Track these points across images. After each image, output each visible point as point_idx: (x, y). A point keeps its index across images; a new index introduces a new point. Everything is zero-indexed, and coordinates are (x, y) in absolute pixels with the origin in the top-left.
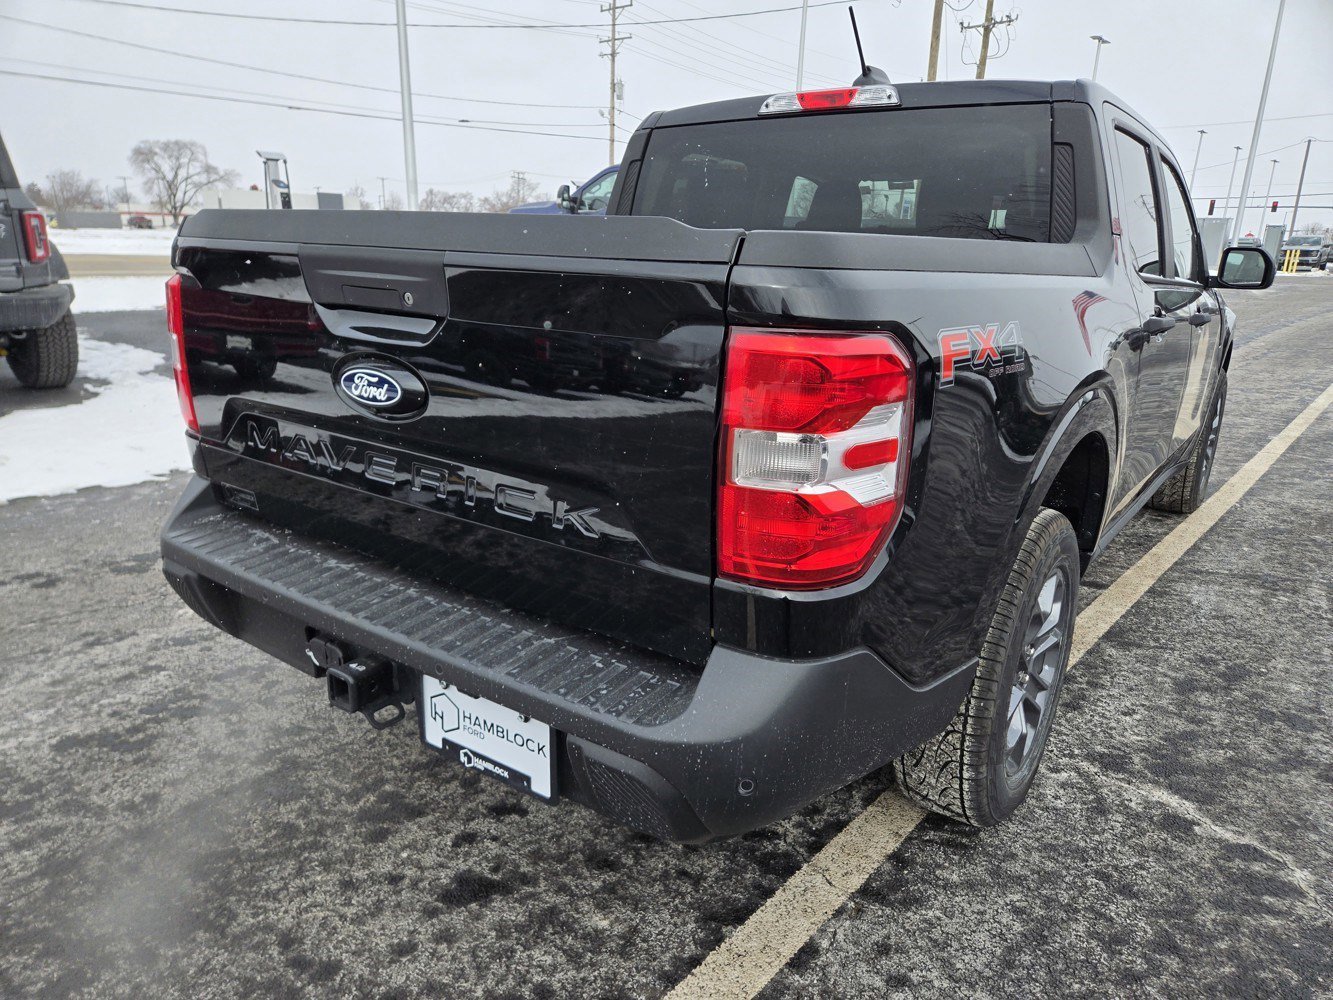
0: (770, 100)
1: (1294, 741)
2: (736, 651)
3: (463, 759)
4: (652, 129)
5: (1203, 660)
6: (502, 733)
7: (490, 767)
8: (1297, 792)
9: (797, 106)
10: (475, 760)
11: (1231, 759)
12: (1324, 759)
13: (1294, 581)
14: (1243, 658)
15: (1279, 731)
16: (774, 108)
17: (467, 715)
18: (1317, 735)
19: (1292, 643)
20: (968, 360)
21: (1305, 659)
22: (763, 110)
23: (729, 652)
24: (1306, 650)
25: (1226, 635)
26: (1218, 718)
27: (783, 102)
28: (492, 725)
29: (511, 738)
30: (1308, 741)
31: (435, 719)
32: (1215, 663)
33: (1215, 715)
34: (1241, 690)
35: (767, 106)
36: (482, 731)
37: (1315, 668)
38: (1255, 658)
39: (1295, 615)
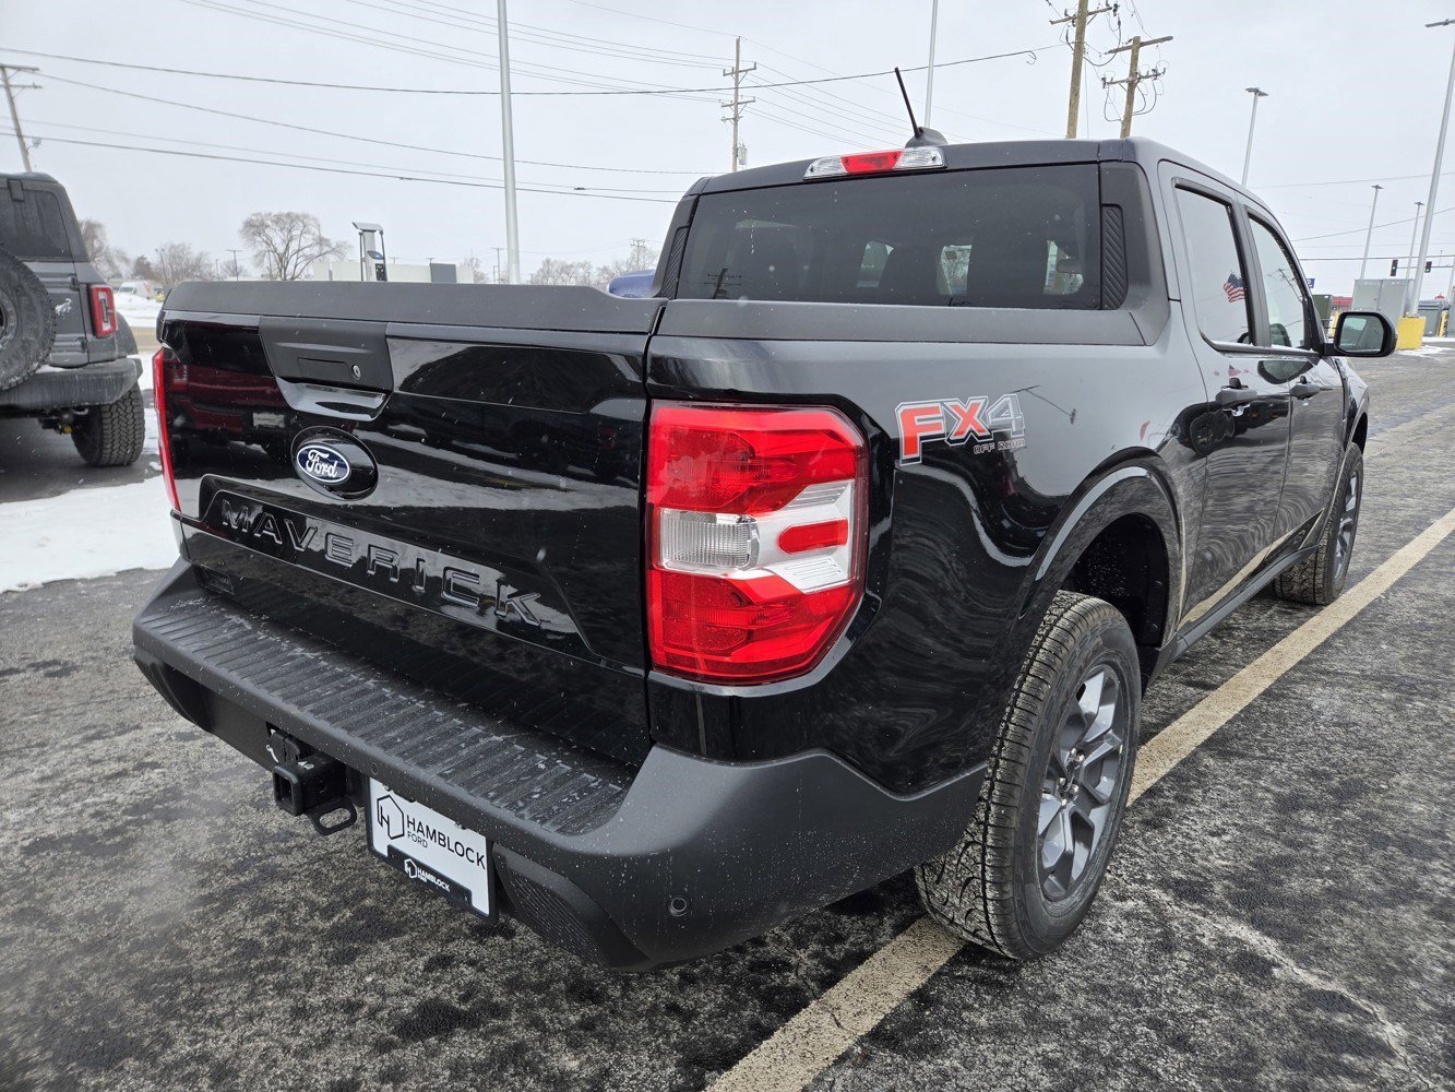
0: (815, 164)
1: (1408, 870)
2: (675, 752)
3: (407, 869)
4: (699, 195)
5: (1314, 773)
6: (442, 840)
7: (432, 878)
8: (1402, 931)
9: (843, 170)
10: (418, 870)
11: (1329, 890)
12: (1441, 892)
13: (1435, 684)
14: (1362, 771)
15: (1391, 858)
16: (816, 174)
17: (411, 820)
18: (1436, 864)
19: (1423, 756)
20: (943, 435)
21: (1435, 774)
22: (808, 175)
23: (667, 753)
24: (1438, 763)
25: (1346, 745)
26: (1321, 841)
27: (826, 166)
28: (434, 831)
29: (452, 847)
30: (1425, 870)
31: (381, 824)
32: (1328, 776)
33: (1318, 837)
34: (1353, 809)
35: (812, 170)
36: (425, 838)
37: (1445, 785)
38: (1376, 773)
39: (1431, 723)
